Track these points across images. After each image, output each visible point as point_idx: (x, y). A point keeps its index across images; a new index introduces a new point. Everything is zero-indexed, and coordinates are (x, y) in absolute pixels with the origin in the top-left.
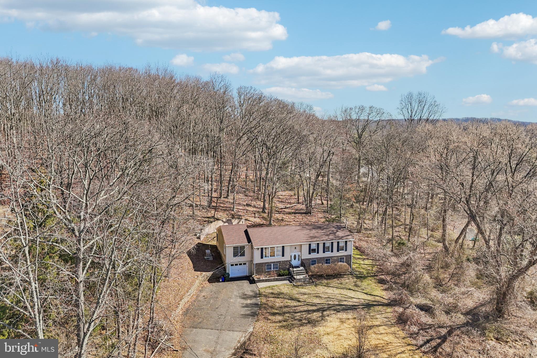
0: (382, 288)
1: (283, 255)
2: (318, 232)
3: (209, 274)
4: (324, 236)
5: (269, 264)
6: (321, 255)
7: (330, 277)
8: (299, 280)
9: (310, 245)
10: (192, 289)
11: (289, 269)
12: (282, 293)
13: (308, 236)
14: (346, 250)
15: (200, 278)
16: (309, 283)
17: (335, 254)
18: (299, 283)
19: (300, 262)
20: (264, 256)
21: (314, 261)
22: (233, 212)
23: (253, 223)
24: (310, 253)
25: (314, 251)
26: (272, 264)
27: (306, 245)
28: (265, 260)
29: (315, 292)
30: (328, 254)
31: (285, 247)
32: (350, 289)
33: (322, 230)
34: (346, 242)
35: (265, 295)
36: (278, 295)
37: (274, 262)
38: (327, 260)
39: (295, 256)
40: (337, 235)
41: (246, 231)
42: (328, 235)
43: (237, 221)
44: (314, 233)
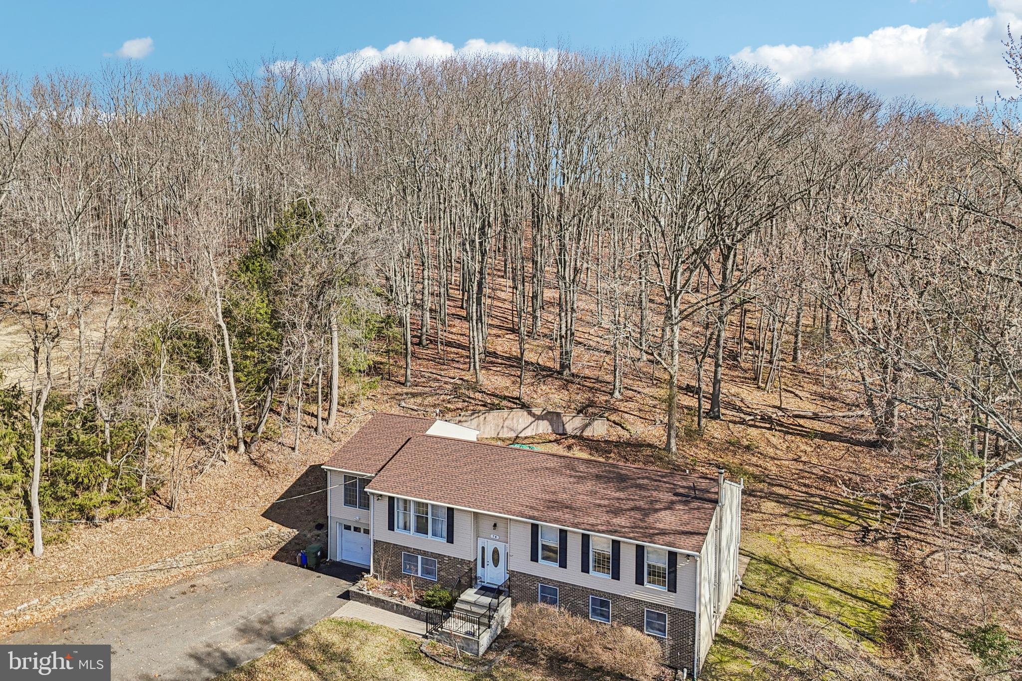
1: (450, 540)
3: (288, 533)
5: (411, 555)
8: (448, 639)
11: (455, 592)
14: (672, 589)
15: (252, 537)
16: (474, 661)
17: (629, 589)
18: (436, 649)
19: (505, 577)
20: (398, 521)
21: (548, 593)
23: (627, 436)
24: (534, 558)
25: (548, 553)
26: (420, 557)
27: (522, 525)
28: (400, 538)
30: (601, 582)
31: (456, 515)
34: (673, 556)
37: (425, 553)
38: (599, 604)
39: (496, 552)
40: (650, 519)
41: (409, 440)
42: (616, 513)
43: (579, 420)
44: (581, 491)
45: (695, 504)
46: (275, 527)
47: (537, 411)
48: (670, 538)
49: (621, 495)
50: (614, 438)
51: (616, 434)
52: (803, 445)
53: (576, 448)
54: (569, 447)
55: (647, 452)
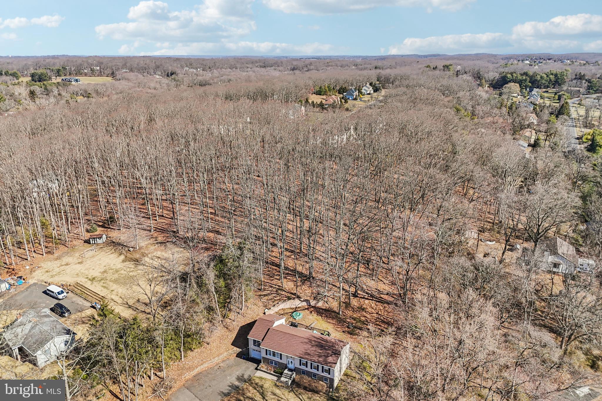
1: (281, 359)
2: (315, 351)
3: (239, 350)
4: (316, 357)
5: (272, 361)
6: (309, 369)
7: (306, 388)
8: (282, 382)
9: (301, 360)
10: (217, 358)
11: (283, 370)
12: (262, 387)
13: (304, 351)
14: (329, 374)
15: (230, 351)
16: (287, 388)
17: (320, 373)
18: (280, 384)
19: (294, 368)
20: (268, 354)
21: (303, 372)
23: (328, 308)
24: (300, 365)
25: (303, 364)
28: (268, 357)
29: (283, 396)
30: (314, 371)
31: (282, 355)
33: (321, 350)
35: (251, 383)
36: (257, 387)
37: (275, 361)
38: (314, 375)
39: (291, 362)
40: (327, 359)
41: (269, 329)
42: (320, 356)
43: (314, 302)
44: (313, 350)
45: (336, 355)
46: (235, 348)
47: (302, 299)
48: (331, 364)
49: (321, 352)
50: (324, 308)
51: (324, 307)
52: (380, 306)
53: (313, 312)
54: (311, 312)
55: (333, 314)
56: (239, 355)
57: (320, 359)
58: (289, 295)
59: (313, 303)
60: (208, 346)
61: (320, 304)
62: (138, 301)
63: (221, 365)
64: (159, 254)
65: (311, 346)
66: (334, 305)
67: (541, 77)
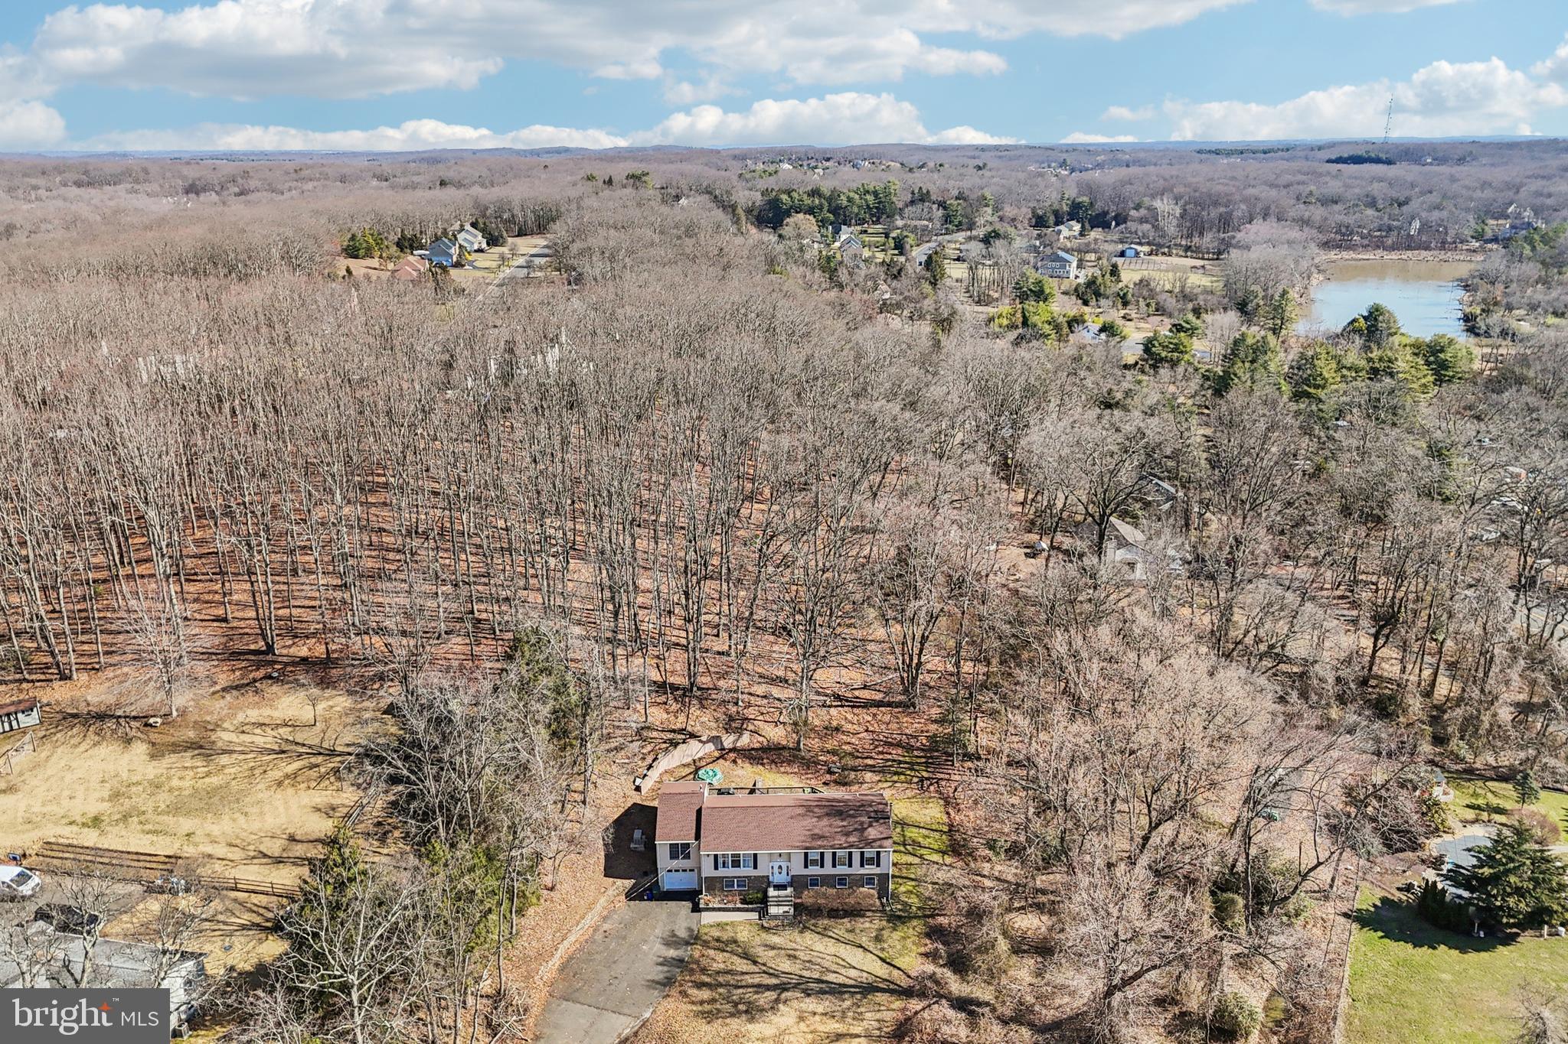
0: (922, 950)
1: (755, 867)
2: (830, 826)
3: (629, 883)
4: (838, 836)
5: (730, 879)
6: (828, 870)
7: (834, 914)
8: (776, 917)
9: (806, 854)
10: (589, 916)
11: (765, 892)
12: (735, 942)
13: (808, 833)
14: (878, 865)
15: (610, 892)
16: (791, 925)
17: (857, 869)
18: (773, 923)
19: (789, 879)
20: (720, 864)
21: (814, 881)
22: (734, 709)
23: (765, 743)
24: (806, 866)
25: (814, 862)
26: (736, 879)
27: (798, 853)
28: (722, 872)
29: (794, 946)
30: (842, 870)
31: (759, 855)
32: (861, 946)
33: (843, 820)
34: (878, 852)
35: (705, 941)
36: (724, 945)
37: (739, 877)
38: (842, 880)
39: (780, 867)
40: (866, 834)
41: (699, 812)
42: (847, 834)
43: (732, 738)
44: (824, 826)
45: (882, 821)
46: (619, 882)
47: (704, 738)
48: (878, 843)
49: (845, 823)
50: (757, 745)
51: (756, 742)
53: (739, 761)
54: (734, 762)
55: (786, 753)
56: (632, 895)
57: (852, 839)
58: (670, 736)
59: (728, 741)
60: (552, 894)
61: (745, 740)
62: (292, 839)
63: (606, 927)
64: (253, 715)
65: (815, 819)
66: (776, 734)
67: (850, 200)
